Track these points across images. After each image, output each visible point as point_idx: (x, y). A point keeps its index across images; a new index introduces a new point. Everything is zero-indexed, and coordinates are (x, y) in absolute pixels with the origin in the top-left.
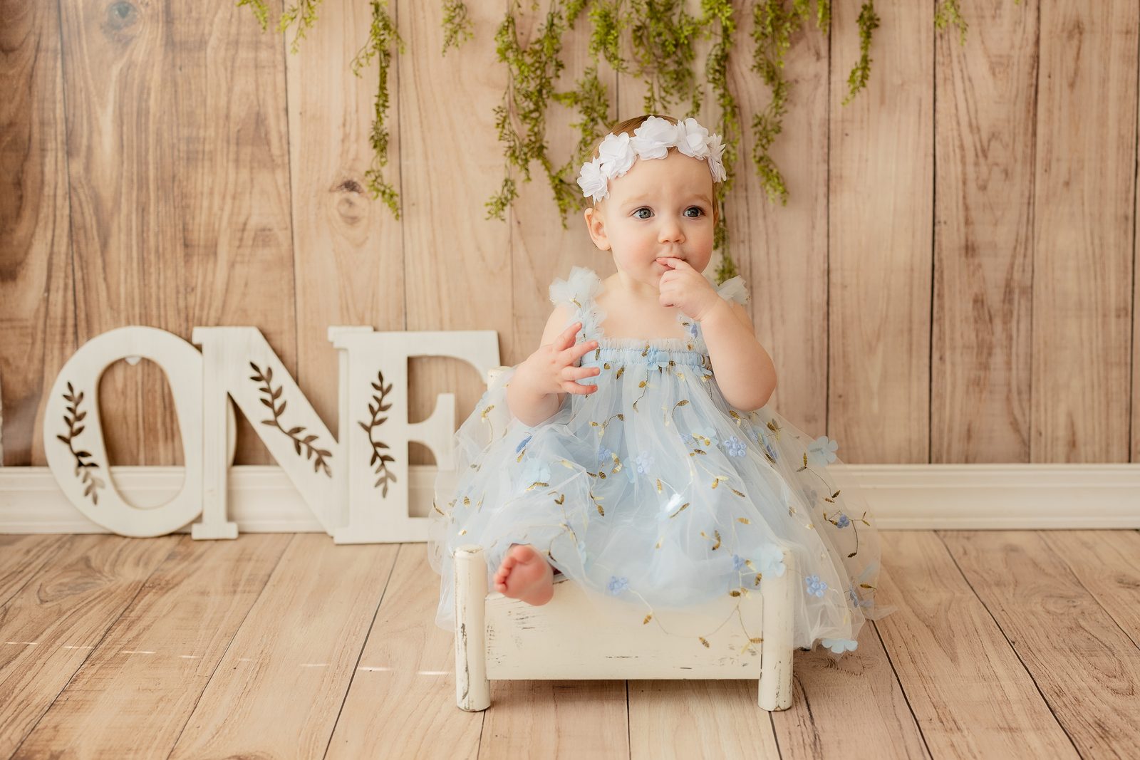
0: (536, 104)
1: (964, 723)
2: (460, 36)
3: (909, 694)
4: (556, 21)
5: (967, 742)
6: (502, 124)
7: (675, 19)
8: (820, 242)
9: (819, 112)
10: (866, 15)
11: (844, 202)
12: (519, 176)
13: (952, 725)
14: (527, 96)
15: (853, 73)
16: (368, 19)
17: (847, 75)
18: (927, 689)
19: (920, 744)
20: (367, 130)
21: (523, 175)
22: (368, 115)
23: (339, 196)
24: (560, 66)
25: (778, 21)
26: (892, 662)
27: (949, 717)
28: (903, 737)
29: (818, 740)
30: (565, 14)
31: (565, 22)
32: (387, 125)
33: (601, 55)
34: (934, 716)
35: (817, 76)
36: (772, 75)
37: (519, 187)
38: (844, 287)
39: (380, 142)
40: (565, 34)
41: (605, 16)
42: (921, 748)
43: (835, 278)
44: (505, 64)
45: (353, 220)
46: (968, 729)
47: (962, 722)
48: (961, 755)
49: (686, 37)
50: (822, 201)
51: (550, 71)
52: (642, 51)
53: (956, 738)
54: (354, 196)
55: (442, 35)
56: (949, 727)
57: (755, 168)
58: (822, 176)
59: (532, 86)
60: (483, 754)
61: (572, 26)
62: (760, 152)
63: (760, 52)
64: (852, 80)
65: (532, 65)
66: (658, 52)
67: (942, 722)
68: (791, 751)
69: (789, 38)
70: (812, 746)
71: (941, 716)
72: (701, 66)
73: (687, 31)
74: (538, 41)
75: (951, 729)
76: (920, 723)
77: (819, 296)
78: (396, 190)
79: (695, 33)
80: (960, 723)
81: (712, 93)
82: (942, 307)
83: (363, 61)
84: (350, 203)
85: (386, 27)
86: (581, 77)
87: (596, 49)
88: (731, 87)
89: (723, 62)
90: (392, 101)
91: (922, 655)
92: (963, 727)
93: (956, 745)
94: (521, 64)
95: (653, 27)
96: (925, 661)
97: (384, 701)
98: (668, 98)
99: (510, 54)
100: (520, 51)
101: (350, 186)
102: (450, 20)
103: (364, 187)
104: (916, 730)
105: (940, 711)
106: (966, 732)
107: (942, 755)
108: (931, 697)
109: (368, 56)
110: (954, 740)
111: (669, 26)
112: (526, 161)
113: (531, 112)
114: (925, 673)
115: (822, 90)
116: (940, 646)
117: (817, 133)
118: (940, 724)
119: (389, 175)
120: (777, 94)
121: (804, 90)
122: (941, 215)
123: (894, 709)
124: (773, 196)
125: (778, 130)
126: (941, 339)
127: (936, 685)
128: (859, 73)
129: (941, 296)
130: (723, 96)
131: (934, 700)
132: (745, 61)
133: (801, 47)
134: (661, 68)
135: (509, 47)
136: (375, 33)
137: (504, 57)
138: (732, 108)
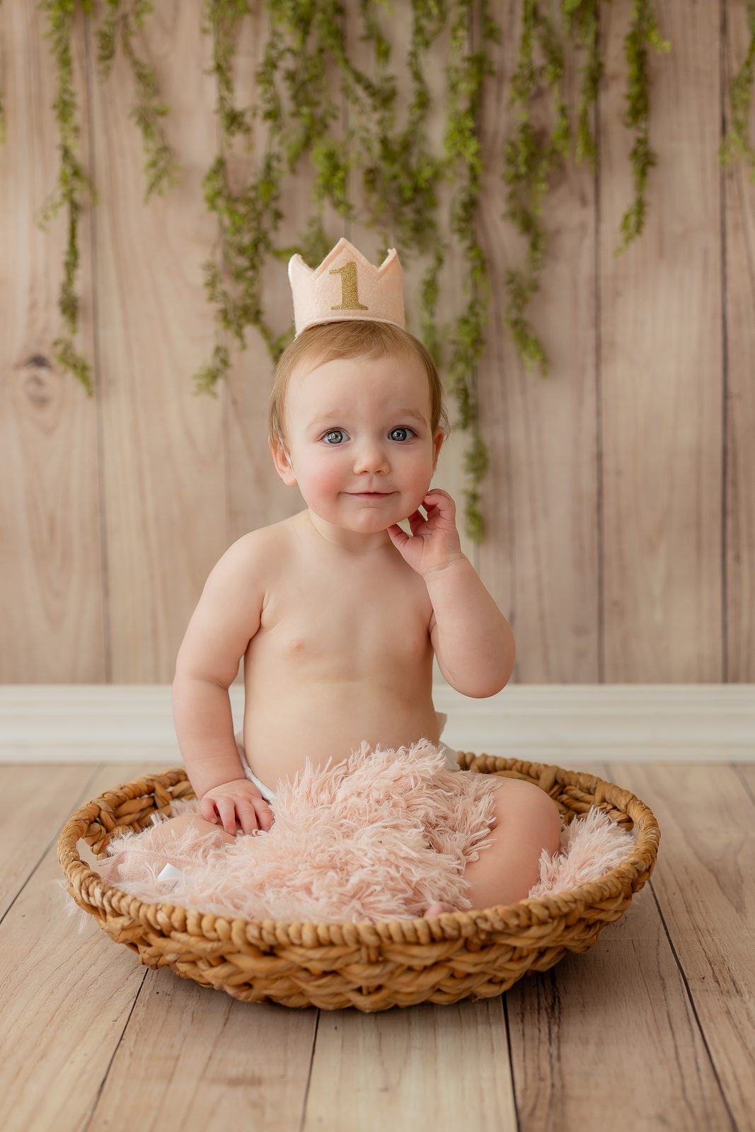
0: (252, 260)
1: (746, 984)
2: (165, 183)
3: (679, 949)
4: (275, 164)
5: (747, 1009)
6: (212, 284)
7: (414, 161)
8: (589, 420)
9: (586, 267)
10: (641, 150)
11: (618, 372)
12: (233, 344)
13: (730, 985)
14: (241, 251)
15: (627, 217)
16: (57, 165)
17: (618, 221)
18: (703, 943)
19: (687, 1009)
20: (56, 293)
21: (236, 343)
22: (57, 276)
23: (25, 374)
24: (278, 216)
25: (533, 159)
26: (662, 911)
27: (727, 976)
28: (666, 1000)
29: (557, 1003)
30: (286, 155)
31: (284, 166)
32: (79, 288)
33: (327, 202)
34: (709, 974)
35: (583, 226)
36: (528, 224)
37: (234, 358)
38: (618, 473)
39: (70, 307)
40: (285, 180)
41: (331, 156)
42: (688, 1014)
43: (609, 463)
44: (215, 215)
45: (41, 402)
46: (750, 993)
47: (743, 984)
48: (738, 1024)
49: (427, 181)
50: (591, 372)
51: (267, 222)
52: (375, 198)
53: (734, 1003)
54: (43, 373)
55: (144, 182)
56: (726, 989)
57: (509, 333)
58: (591, 344)
59: (247, 239)
60: (137, 1015)
61: (293, 171)
62: (514, 314)
63: (512, 196)
64: (625, 226)
65: (246, 215)
66: (395, 199)
67: (717, 982)
68: (521, 1015)
69: (548, 178)
70: (549, 1010)
71: (717, 974)
72: (445, 215)
73: (427, 173)
74: (254, 188)
75: (728, 992)
76: (689, 982)
77: (588, 483)
78: (90, 362)
79: (437, 176)
80: (741, 984)
81: (457, 245)
82: (736, 498)
83: (50, 213)
84: (38, 382)
85: (76, 173)
86: (304, 229)
87: (321, 196)
88: (481, 240)
89: (471, 207)
90: (84, 259)
91: (700, 903)
92: (744, 989)
93: (732, 1011)
94: (232, 213)
95: (387, 169)
96: (703, 911)
97: (30, 952)
98: (407, 251)
99: (221, 203)
100: (232, 200)
101: (39, 361)
102: (154, 164)
103: (54, 361)
104: (683, 992)
105: (716, 968)
106: (747, 997)
107: (714, 1023)
108: (707, 950)
109: (55, 207)
110: (731, 1006)
111: (406, 167)
112: (240, 327)
113: (246, 269)
114: (702, 926)
115: (589, 242)
116: (725, 893)
117: (584, 293)
118: (715, 984)
119: (81, 346)
120: (534, 246)
121: (567, 242)
122: (734, 388)
123: (658, 966)
124: (532, 364)
125: (535, 287)
126: (737, 534)
127: (715, 938)
128: (633, 219)
129: (735, 484)
130: (471, 248)
131: (710, 955)
132: (496, 208)
133: (563, 190)
134: (398, 219)
135: (218, 194)
136: (64, 180)
137: (213, 207)
138: (482, 263)
